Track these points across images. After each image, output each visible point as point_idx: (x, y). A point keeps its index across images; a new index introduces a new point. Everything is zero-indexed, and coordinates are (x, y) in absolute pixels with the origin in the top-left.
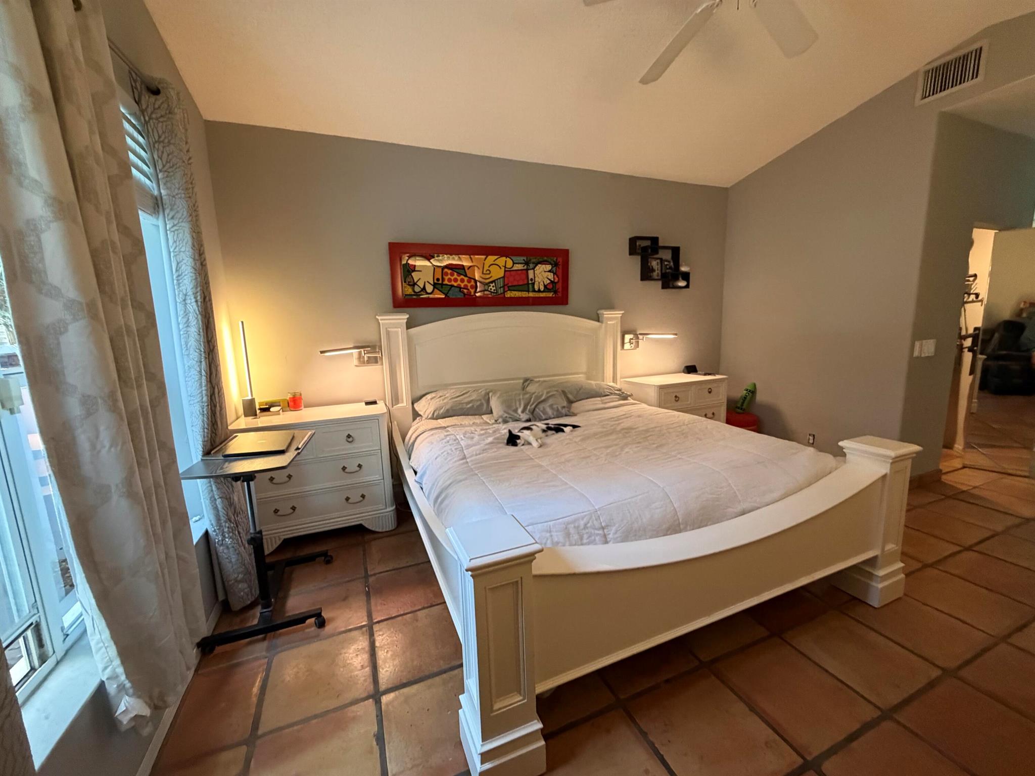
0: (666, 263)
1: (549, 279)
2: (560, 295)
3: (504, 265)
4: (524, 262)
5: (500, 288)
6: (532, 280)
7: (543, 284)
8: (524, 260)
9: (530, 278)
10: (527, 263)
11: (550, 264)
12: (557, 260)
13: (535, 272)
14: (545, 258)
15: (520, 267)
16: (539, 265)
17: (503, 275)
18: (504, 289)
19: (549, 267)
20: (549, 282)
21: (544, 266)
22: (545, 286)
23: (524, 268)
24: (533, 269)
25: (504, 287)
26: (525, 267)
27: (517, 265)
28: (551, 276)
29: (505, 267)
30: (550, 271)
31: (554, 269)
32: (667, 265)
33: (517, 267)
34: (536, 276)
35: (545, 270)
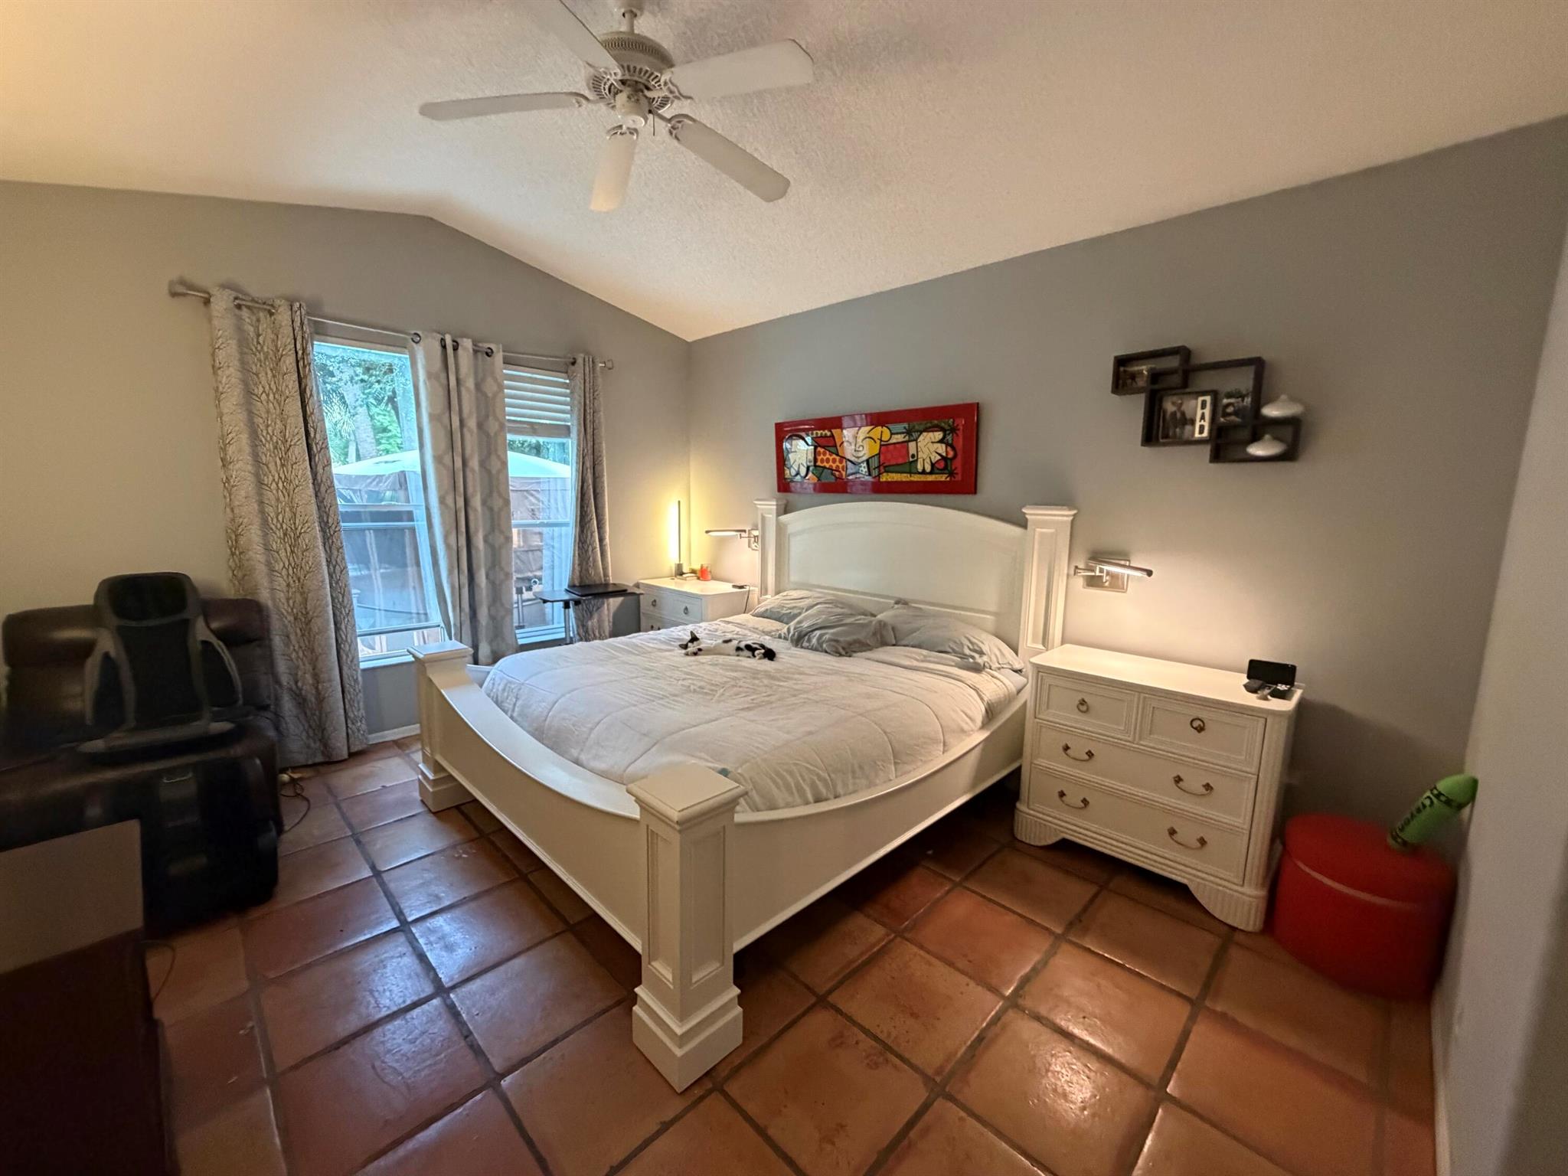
1: (939, 454)
2: (959, 478)
3: (879, 437)
4: (904, 431)
5: (874, 469)
6: (913, 456)
7: (929, 462)
8: (905, 428)
9: (911, 453)
10: (909, 432)
11: (942, 429)
12: (953, 423)
13: (919, 444)
14: (936, 422)
16: (925, 434)
17: (877, 452)
18: (880, 470)
19: (939, 435)
20: (939, 457)
21: (931, 434)
22: (933, 465)
23: (904, 440)
24: (916, 440)
25: (879, 467)
26: (907, 438)
27: (896, 436)
28: (942, 449)
29: (881, 441)
30: (941, 441)
31: (949, 438)
33: (897, 439)
34: (919, 449)
35: (934, 441)
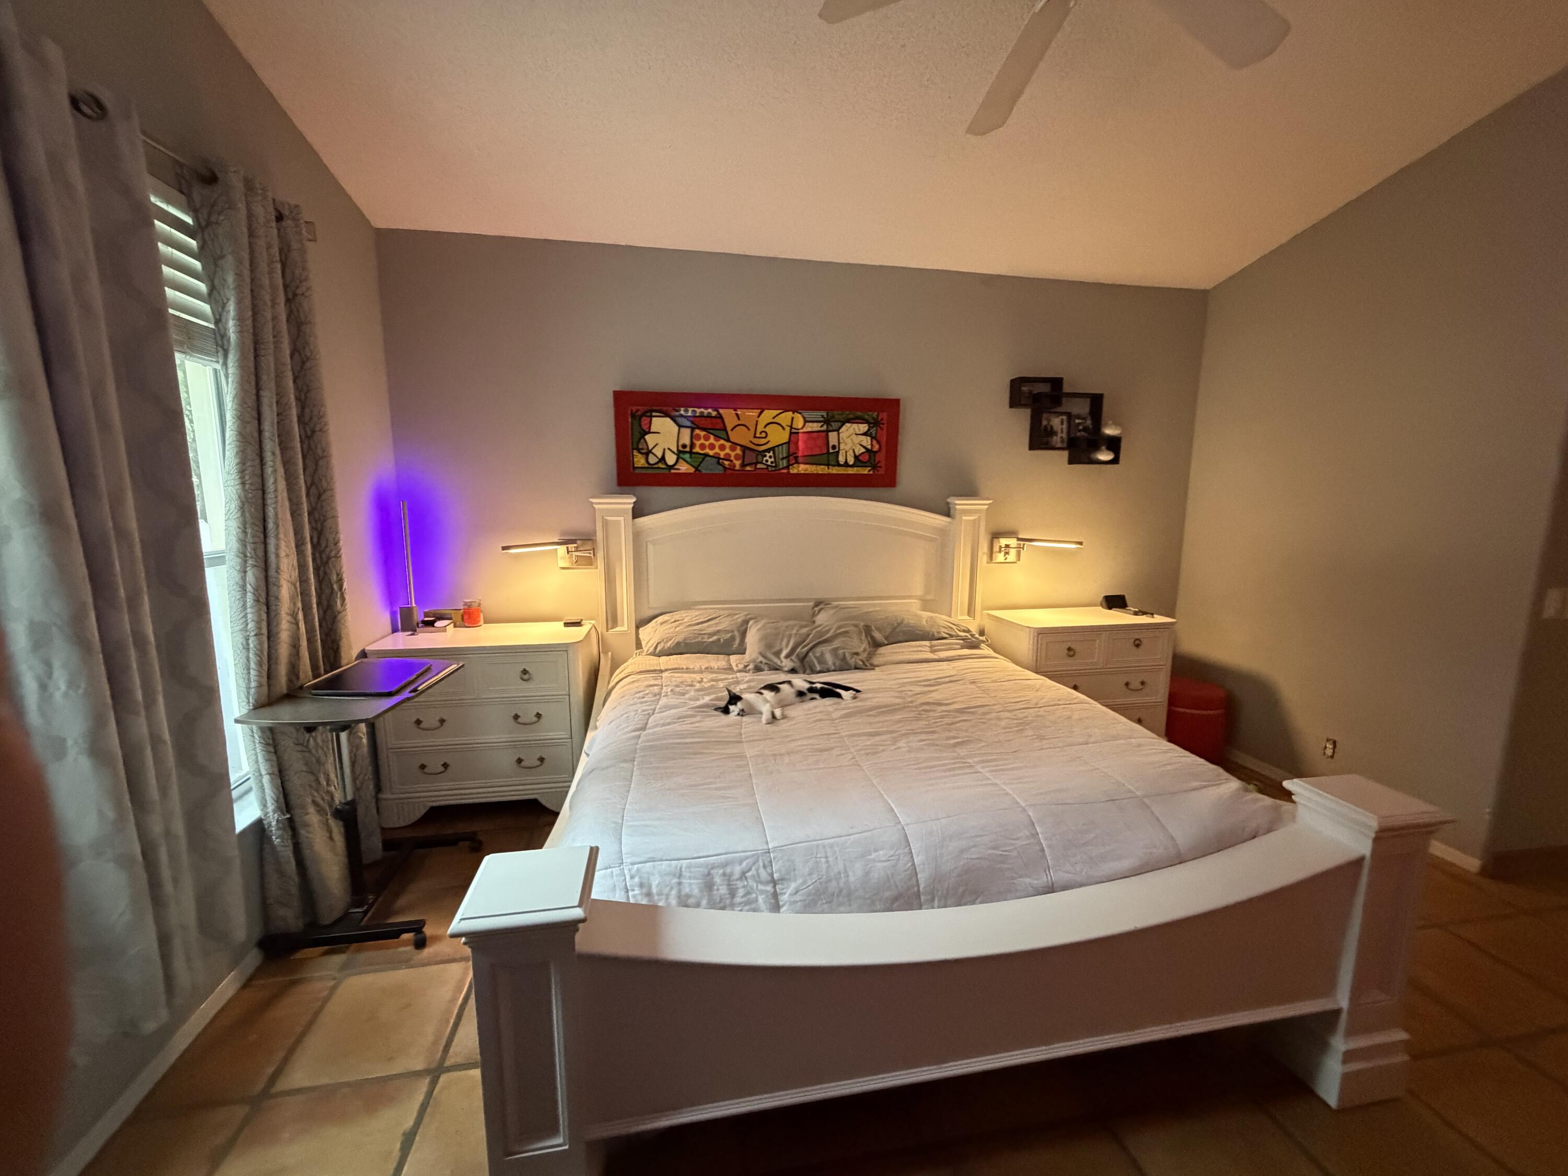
0: (1077, 421)
1: (864, 447)
2: (882, 471)
3: (790, 424)
4: (822, 419)
5: (783, 459)
6: (834, 447)
7: (853, 455)
8: (823, 416)
9: (831, 444)
10: (827, 421)
11: (866, 422)
12: (878, 416)
13: (841, 435)
14: (859, 413)
15: (816, 427)
16: (848, 425)
17: (786, 440)
18: (788, 461)
19: (864, 428)
20: (863, 450)
21: (855, 426)
22: (856, 457)
23: (822, 429)
24: (838, 430)
25: (788, 457)
26: (825, 428)
27: (810, 424)
28: (866, 441)
29: (791, 427)
30: (865, 434)
31: (873, 431)
32: (1079, 424)
33: (813, 427)
34: (841, 441)
35: (858, 433)
